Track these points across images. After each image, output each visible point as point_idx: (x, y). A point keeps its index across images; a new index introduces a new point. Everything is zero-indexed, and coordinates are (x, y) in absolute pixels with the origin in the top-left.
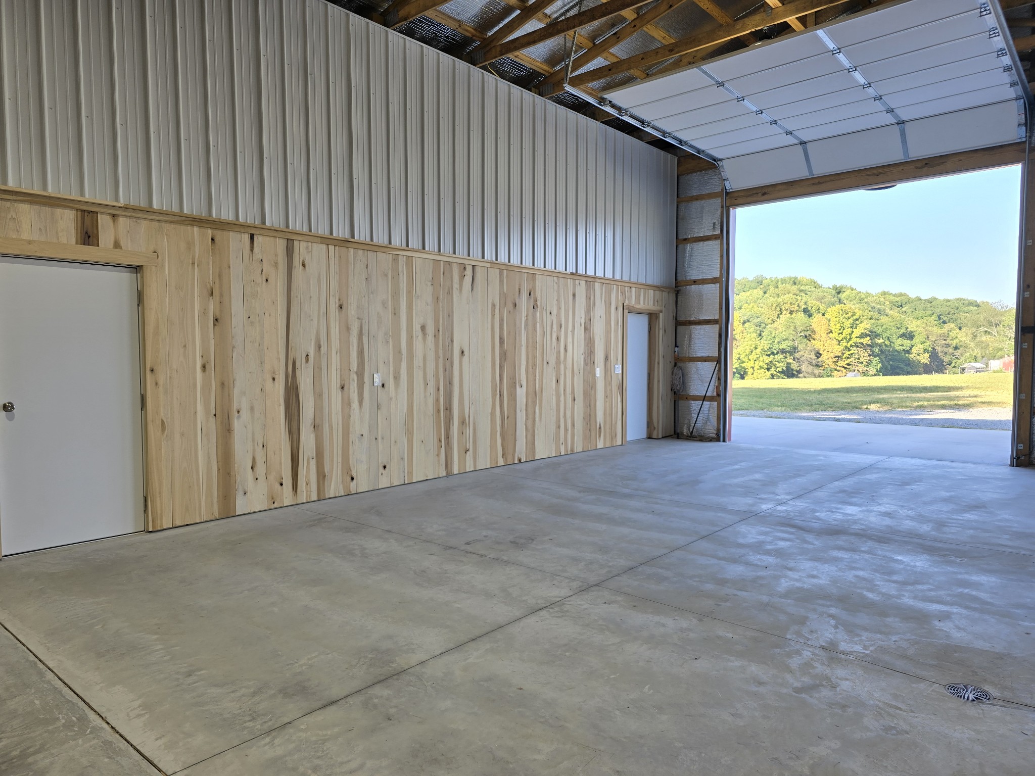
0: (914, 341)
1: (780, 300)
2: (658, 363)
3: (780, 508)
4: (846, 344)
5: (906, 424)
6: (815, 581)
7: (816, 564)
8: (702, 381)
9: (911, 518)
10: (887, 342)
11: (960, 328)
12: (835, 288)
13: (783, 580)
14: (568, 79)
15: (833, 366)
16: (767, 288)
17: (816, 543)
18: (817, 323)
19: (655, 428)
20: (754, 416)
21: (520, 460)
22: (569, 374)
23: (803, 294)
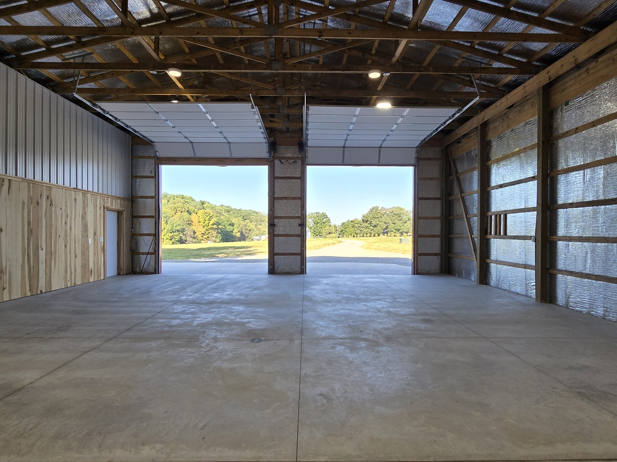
0: (234, 227)
1: (176, 205)
2: (123, 237)
3: (189, 297)
4: (206, 228)
5: (233, 262)
6: (207, 320)
7: (206, 314)
8: (147, 245)
9: (237, 295)
10: (224, 227)
11: (251, 222)
12: (201, 202)
13: (195, 322)
14: (76, 90)
15: (201, 238)
16: (169, 199)
17: (205, 307)
18: (193, 217)
19: (122, 270)
20: (169, 262)
21: (41, 292)
22: (73, 243)
23: (187, 204)
